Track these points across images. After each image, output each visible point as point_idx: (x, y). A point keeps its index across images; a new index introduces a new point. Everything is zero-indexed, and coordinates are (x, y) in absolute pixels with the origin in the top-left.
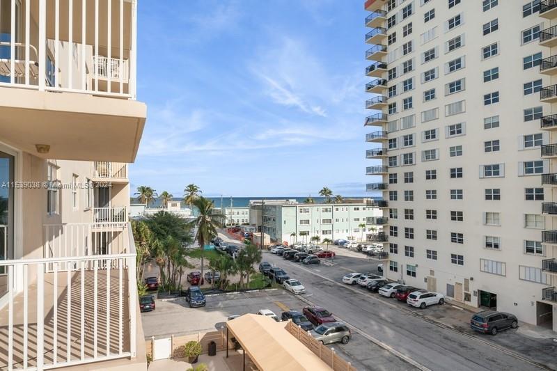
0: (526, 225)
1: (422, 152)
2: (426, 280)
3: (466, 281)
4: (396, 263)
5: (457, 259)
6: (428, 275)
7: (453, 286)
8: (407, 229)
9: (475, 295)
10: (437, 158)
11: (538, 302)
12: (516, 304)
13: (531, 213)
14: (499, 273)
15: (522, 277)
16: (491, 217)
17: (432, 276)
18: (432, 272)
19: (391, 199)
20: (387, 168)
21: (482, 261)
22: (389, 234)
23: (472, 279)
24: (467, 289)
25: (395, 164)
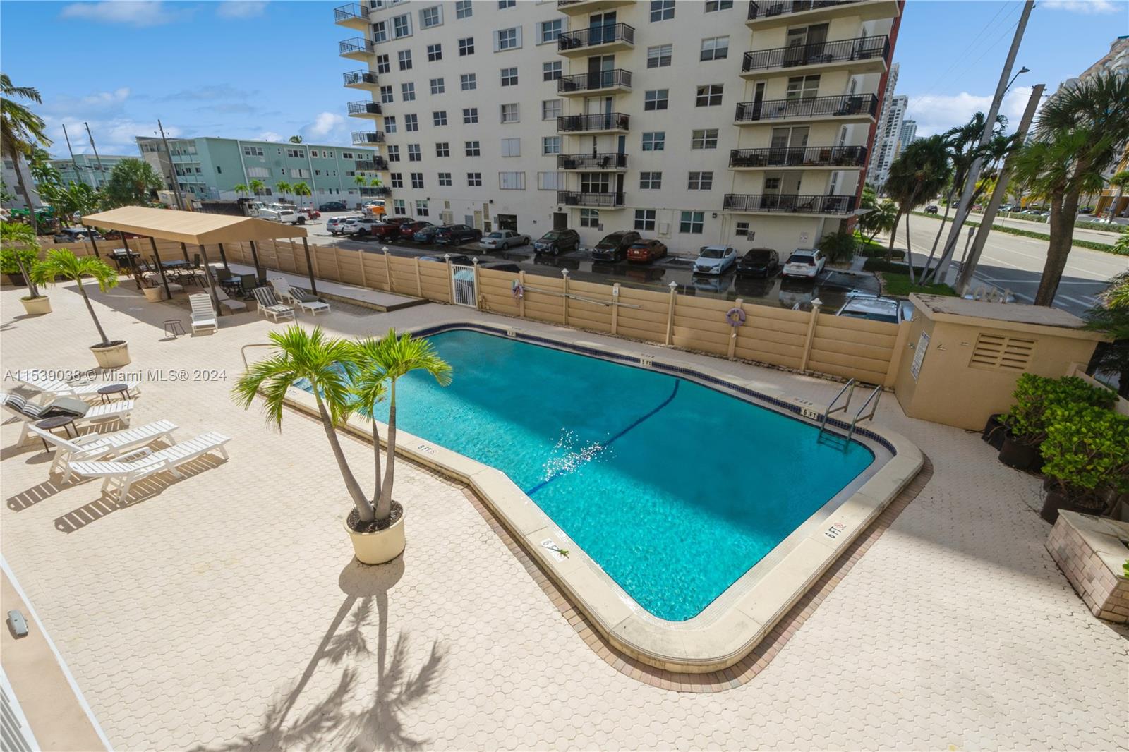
0: (545, 116)
1: (420, 11)
2: (441, 217)
3: (486, 206)
4: (402, 202)
5: (474, 179)
6: (442, 209)
7: (472, 217)
8: (413, 176)
9: (495, 222)
10: (440, 22)
11: (555, 214)
12: (535, 222)
13: (549, 99)
14: (519, 187)
15: (541, 187)
16: (508, 111)
17: (447, 210)
18: (447, 204)
19: (384, 101)
20: (372, 44)
21: (502, 175)
22: (388, 160)
23: (491, 202)
24: (487, 216)
25: (384, 38)
